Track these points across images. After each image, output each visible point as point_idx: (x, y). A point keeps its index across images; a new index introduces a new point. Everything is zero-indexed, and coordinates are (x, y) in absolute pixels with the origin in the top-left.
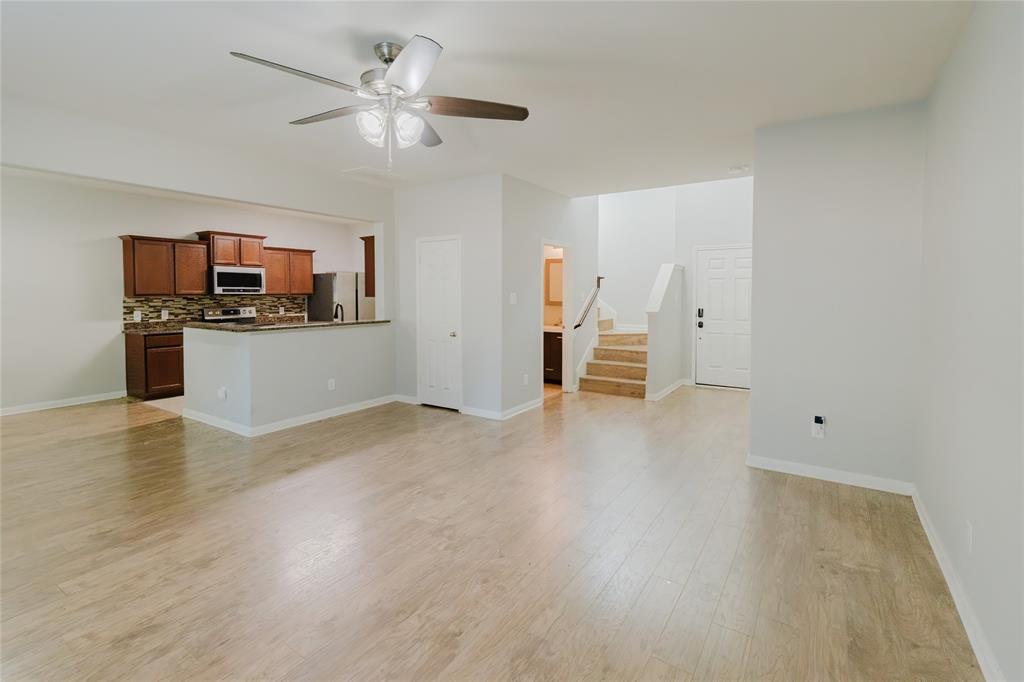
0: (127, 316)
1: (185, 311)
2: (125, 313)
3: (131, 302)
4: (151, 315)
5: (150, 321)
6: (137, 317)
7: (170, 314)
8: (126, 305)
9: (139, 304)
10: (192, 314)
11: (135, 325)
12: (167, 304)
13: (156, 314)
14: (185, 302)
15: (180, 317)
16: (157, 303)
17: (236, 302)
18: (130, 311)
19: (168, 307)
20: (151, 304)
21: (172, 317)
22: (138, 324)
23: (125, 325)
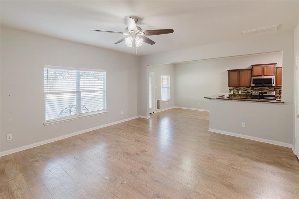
0: (230, 92)
1: (247, 92)
2: (229, 91)
3: (231, 88)
4: (236, 92)
5: (236, 94)
6: (232, 92)
7: (242, 92)
8: (230, 89)
9: (233, 89)
10: (249, 92)
11: (231, 95)
12: (241, 89)
13: (238, 92)
14: (247, 89)
15: (245, 93)
16: (238, 89)
17: (267, 89)
18: (230, 91)
19: (241, 90)
20: (236, 89)
21: (242, 93)
22: (232, 94)
23: (229, 94)
